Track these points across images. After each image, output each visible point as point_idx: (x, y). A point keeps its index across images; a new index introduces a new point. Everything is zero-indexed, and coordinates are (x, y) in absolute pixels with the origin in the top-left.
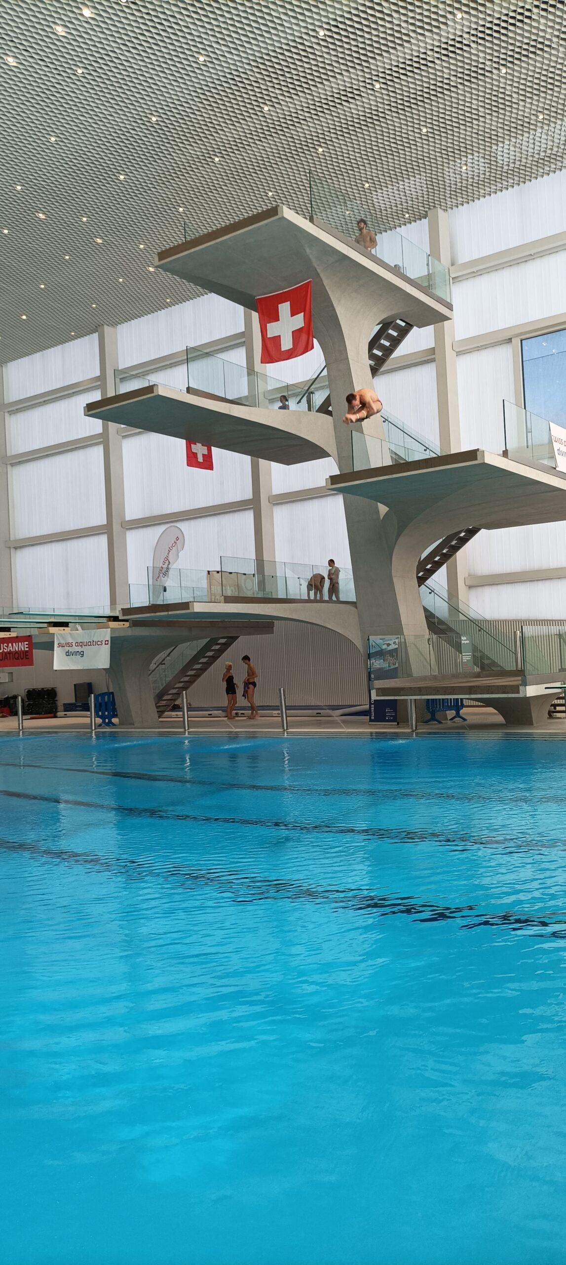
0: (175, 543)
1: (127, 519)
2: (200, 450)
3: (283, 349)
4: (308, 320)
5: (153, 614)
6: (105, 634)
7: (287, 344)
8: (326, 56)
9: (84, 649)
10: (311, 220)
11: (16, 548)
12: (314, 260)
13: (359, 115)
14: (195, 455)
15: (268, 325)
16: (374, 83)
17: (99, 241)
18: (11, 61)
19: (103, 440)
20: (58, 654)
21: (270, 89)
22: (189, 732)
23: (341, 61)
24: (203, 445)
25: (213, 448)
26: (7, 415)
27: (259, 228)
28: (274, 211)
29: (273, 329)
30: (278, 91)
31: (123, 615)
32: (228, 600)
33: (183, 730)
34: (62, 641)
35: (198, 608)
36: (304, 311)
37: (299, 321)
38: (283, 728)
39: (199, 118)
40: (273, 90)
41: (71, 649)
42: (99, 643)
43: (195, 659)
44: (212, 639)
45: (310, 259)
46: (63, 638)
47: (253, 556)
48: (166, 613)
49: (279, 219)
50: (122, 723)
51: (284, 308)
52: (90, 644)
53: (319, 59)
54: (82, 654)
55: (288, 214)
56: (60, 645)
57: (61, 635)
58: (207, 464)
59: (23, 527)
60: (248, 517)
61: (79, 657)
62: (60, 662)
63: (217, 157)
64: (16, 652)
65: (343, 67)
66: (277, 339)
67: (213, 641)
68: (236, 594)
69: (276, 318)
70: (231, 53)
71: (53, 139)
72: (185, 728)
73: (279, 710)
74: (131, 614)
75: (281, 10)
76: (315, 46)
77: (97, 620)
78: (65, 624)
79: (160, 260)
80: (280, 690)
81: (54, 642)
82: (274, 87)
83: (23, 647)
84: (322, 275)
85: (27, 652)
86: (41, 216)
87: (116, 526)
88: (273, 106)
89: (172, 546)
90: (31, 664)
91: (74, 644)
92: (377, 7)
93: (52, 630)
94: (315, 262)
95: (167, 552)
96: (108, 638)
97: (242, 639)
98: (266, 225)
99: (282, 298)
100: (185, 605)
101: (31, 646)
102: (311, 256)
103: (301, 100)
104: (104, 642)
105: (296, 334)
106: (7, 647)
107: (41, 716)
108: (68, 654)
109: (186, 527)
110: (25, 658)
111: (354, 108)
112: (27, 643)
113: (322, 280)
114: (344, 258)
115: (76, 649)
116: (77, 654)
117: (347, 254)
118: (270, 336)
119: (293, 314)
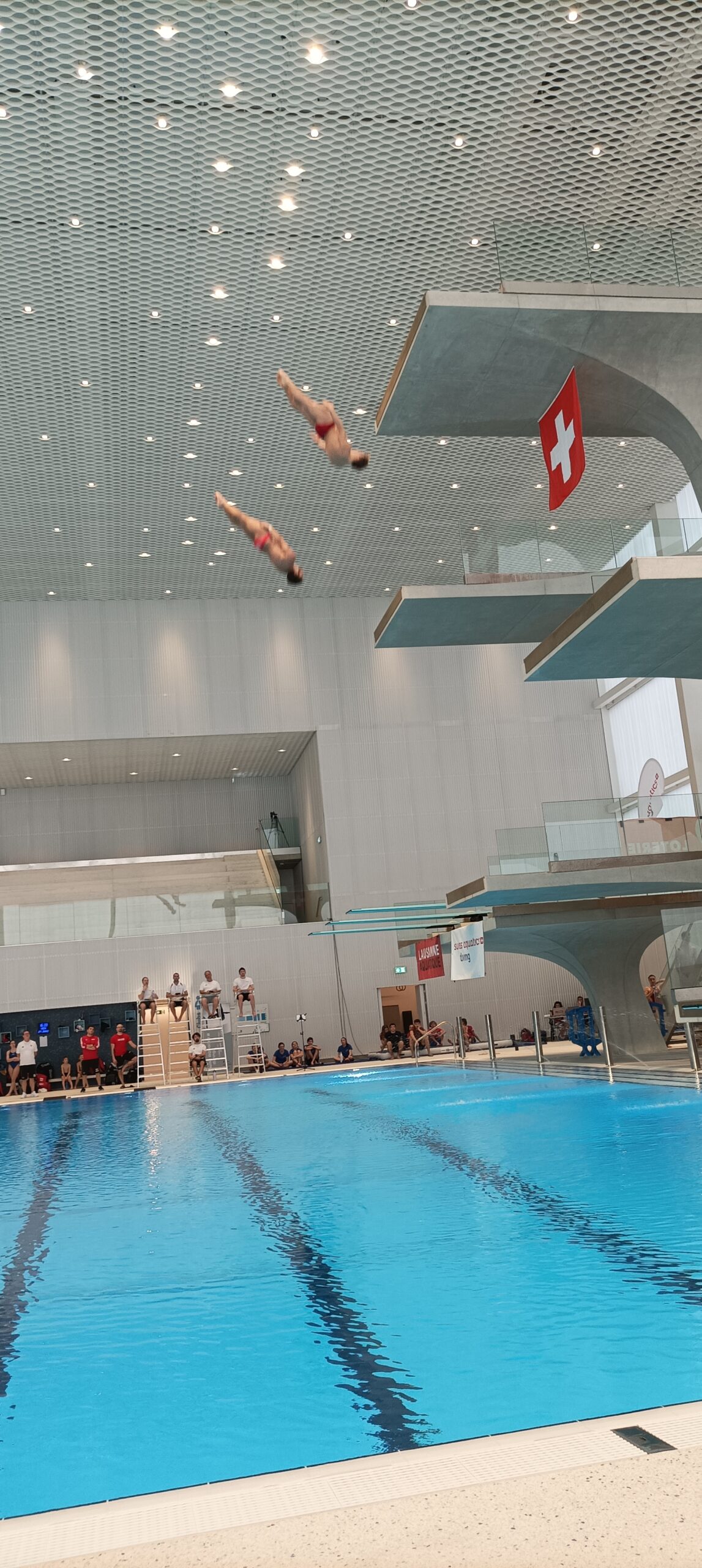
0: (655, 783)
9: (469, 950)
10: (498, 290)
12: (552, 340)
20: (455, 959)
27: (423, 336)
34: (457, 943)
41: (462, 952)
45: (546, 341)
46: (456, 937)
49: (433, 310)
52: (472, 943)
54: (469, 958)
56: (456, 947)
61: (467, 962)
62: (455, 969)
64: (433, 958)
66: (559, 466)
85: (438, 957)
89: (653, 789)
90: (441, 975)
91: (463, 944)
94: (560, 342)
96: (482, 935)
98: (424, 323)
102: (541, 337)
104: (480, 941)
108: (460, 958)
110: (438, 966)
112: (437, 946)
113: (596, 360)
114: (597, 317)
115: (465, 951)
116: (466, 957)
117: (595, 309)
118: (554, 468)
119: (566, 426)
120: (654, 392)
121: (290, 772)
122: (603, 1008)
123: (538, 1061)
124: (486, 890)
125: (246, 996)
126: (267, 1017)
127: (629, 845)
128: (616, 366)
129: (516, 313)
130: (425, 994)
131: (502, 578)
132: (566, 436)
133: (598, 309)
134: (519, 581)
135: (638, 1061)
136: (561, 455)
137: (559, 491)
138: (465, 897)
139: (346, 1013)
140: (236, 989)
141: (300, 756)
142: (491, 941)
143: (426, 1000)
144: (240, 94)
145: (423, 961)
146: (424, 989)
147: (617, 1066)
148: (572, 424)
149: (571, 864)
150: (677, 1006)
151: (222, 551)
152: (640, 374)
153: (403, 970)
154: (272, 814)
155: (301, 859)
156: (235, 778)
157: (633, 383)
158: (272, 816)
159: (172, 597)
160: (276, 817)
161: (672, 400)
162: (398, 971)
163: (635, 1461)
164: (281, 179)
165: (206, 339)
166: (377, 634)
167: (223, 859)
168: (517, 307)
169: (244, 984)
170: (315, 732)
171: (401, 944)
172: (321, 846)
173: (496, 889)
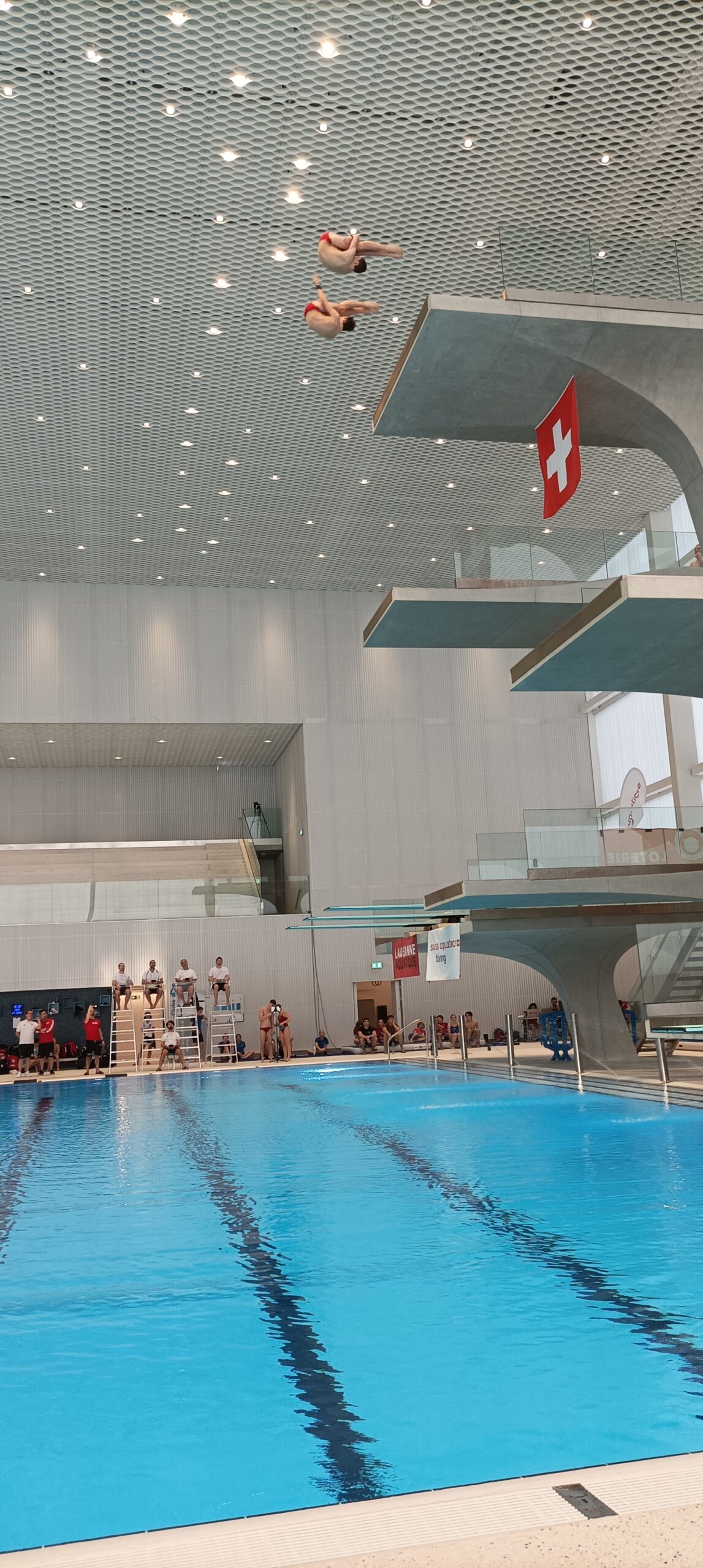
3: (560, 492)
4: (575, 439)
7: (562, 484)
9: (445, 952)
12: (552, 348)
15: (547, 461)
20: (431, 960)
27: (424, 338)
29: (551, 465)
34: (433, 942)
36: (571, 426)
37: (568, 443)
41: (438, 953)
45: (546, 349)
46: (433, 938)
49: (432, 312)
51: (557, 429)
54: (445, 959)
56: (432, 948)
61: (444, 963)
62: (431, 970)
66: (555, 475)
67: (695, 935)
69: (553, 449)
84: (589, 363)
85: (414, 956)
90: (417, 974)
91: (439, 945)
94: (560, 351)
96: (459, 937)
98: (427, 327)
99: (554, 418)
102: (542, 345)
104: (456, 943)
105: (569, 463)
108: (436, 959)
110: (414, 966)
112: (413, 945)
113: (596, 371)
114: (598, 328)
115: (441, 952)
116: (442, 959)
117: (596, 320)
118: (549, 476)
119: (564, 435)
120: (652, 406)
121: (275, 763)
122: (576, 1016)
123: (509, 1064)
124: (464, 895)
125: (221, 986)
126: (242, 1007)
127: (608, 854)
128: (615, 378)
129: (518, 321)
130: (400, 990)
131: (493, 584)
132: (563, 445)
133: (600, 320)
134: (509, 587)
135: (606, 1069)
136: (557, 464)
137: (554, 500)
138: (443, 900)
139: (320, 1007)
140: (211, 979)
141: (286, 748)
142: (467, 943)
143: (401, 996)
144: (250, 84)
145: (399, 959)
146: (400, 985)
147: (587, 1073)
148: (569, 434)
149: (549, 872)
150: (648, 1021)
151: (216, 540)
152: (639, 387)
153: (379, 965)
154: (256, 804)
155: (283, 851)
156: (220, 766)
157: (632, 395)
158: (255, 806)
159: (164, 583)
160: (259, 808)
161: (669, 414)
162: (374, 966)
163: (574, 1527)
164: (288, 171)
165: (207, 328)
166: (366, 633)
167: (205, 847)
168: (519, 314)
169: (220, 974)
170: (301, 725)
171: (378, 942)
172: (303, 838)
173: (474, 894)
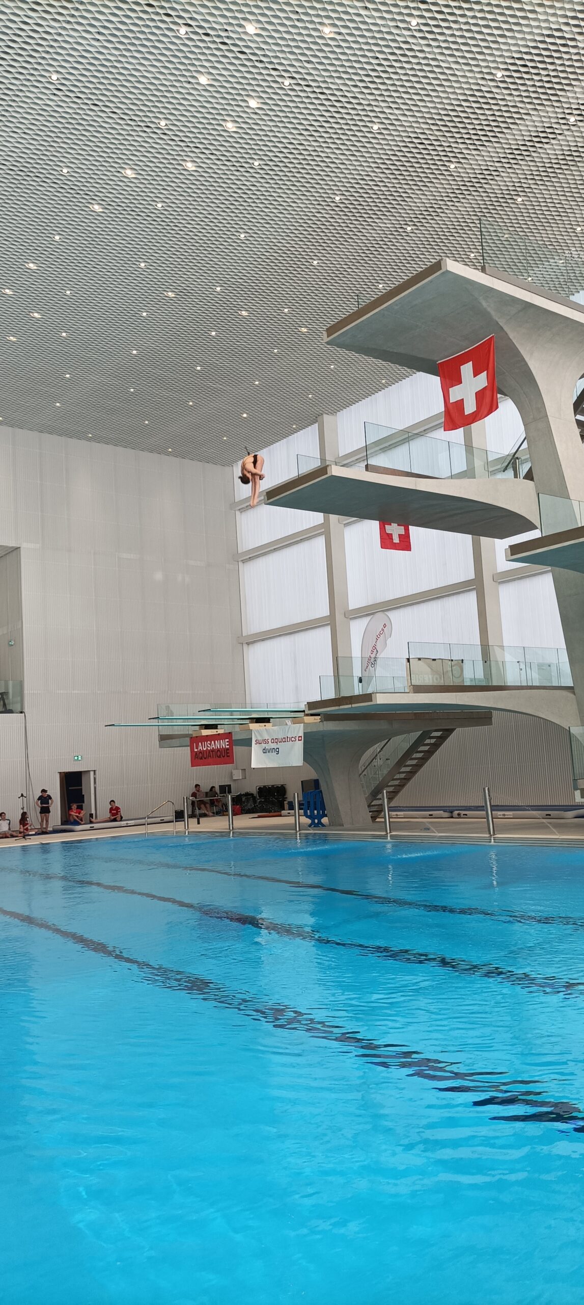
0: (383, 630)
1: (350, 609)
2: (395, 530)
3: (466, 414)
4: (491, 379)
5: (337, 708)
6: (298, 730)
7: (470, 407)
8: (508, 98)
9: (279, 745)
10: (483, 270)
11: (248, 644)
12: (493, 313)
13: (556, 155)
14: (390, 536)
15: (451, 390)
16: (568, 117)
17: (304, 330)
18: (190, 166)
19: (324, 530)
20: (255, 749)
21: (453, 145)
22: (391, 836)
23: (526, 100)
24: (398, 525)
25: (412, 529)
26: (238, 513)
27: (423, 287)
28: (437, 266)
29: (455, 394)
30: (461, 146)
31: (309, 710)
32: (418, 689)
33: (384, 833)
34: (259, 738)
35: (380, 699)
36: (487, 370)
37: (482, 381)
38: (490, 833)
39: (383, 189)
40: (456, 146)
41: (268, 746)
42: (293, 739)
43: (408, 754)
44: (424, 732)
45: (489, 313)
46: (261, 735)
47: (478, 641)
48: (350, 706)
49: (443, 273)
50: (332, 824)
51: (467, 369)
52: (285, 740)
53: (501, 103)
54: (277, 751)
55: (452, 266)
56: (258, 742)
57: (258, 731)
58: (405, 544)
59: (256, 622)
60: (471, 599)
61: (275, 754)
62: (258, 760)
63: (409, 225)
64: (218, 750)
65: (529, 106)
66: (460, 403)
67: (426, 735)
68: (442, 683)
69: (459, 381)
70: (405, 115)
71: (242, 236)
72: (386, 831)
73: (483, 810)
74: (316, 708)
75: (450, 59)
76: (494, 90)
77: (293, 715)
78: (266, 720)
79: (328, 337)
80: (484, 789)
81: (252, 738)
82: (457, 142)
83: (224, 744)
84: (506, 328)
85: (228, 749)
86: (244, 313)
87: (339, 617)
88: (459, 162)
89: (380, 634)
90: (232, 762)
91: (270, 741)
92: (557, 34)
93: (254, 726)
94: (495, 316)
95: (375, 640)
96: (301, 734)
97: (458, 732)
98: (431, 281)
99: (463, 360)
100: (368, 697)
101: (232, 743)
102: (489, 309)
103: (491, 151)
104: (297, 738)
105: (480, 395)
106: (210, 744)
107: (271, 814)
108: (265, 751)
109: (396, 616)
110: (224, 756)
111: (552, 149)
112: (225, 741)
113: (507, 334)
114: (528, 306)
115: (272, 746)
116: (274, 751)
129: (488, 291)
133: (530, 302)
136: (465, 393)
138: (339, 706)
139: (31, 793)
143: (95, 783)
145: (200, 752)
146: (95, 774)
148: (485, 374)
153: (80, 758)
157: (518, 354)
161: (535, 373)
162: (76, 758)
168: (493, 287)
170: (19, 548)
172: (13, 647)
